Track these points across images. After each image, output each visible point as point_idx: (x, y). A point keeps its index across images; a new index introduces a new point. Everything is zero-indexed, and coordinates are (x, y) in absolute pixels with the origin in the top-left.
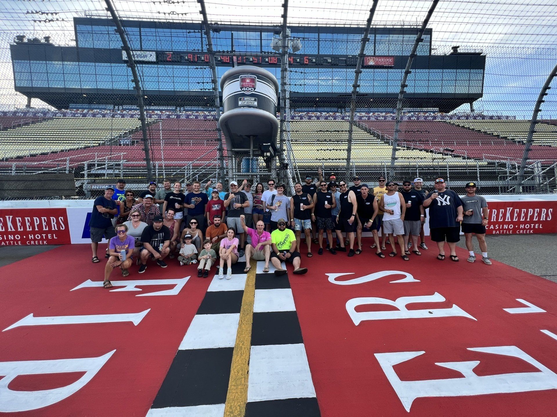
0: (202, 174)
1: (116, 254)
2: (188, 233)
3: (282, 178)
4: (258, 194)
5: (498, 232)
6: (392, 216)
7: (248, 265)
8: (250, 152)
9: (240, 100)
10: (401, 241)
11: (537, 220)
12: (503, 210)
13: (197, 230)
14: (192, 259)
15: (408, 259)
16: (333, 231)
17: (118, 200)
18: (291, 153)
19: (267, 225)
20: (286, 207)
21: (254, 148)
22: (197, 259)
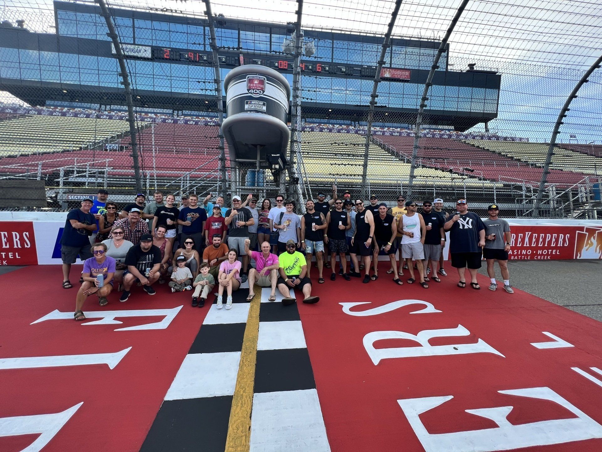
0: (201, 186)
1: (91, 279)
2: (182, 254)
3: (291, 194)
4: (266, 211)
5: (516, 258)
6: (412, 239)
7: (252, 293)
8: (256, 164)
9: (247, 103)
10: (420, 266)
11: (554, 245)
12: (522, 235)
13: (193, 251)
14: (186, 285)
15: (427, 286)
16: (348, 254)
17: (99, 214)
18: (302, 166)
19: (274, 247)
20: (296, 226)
21: (261, 159)
22: (192, 285)
